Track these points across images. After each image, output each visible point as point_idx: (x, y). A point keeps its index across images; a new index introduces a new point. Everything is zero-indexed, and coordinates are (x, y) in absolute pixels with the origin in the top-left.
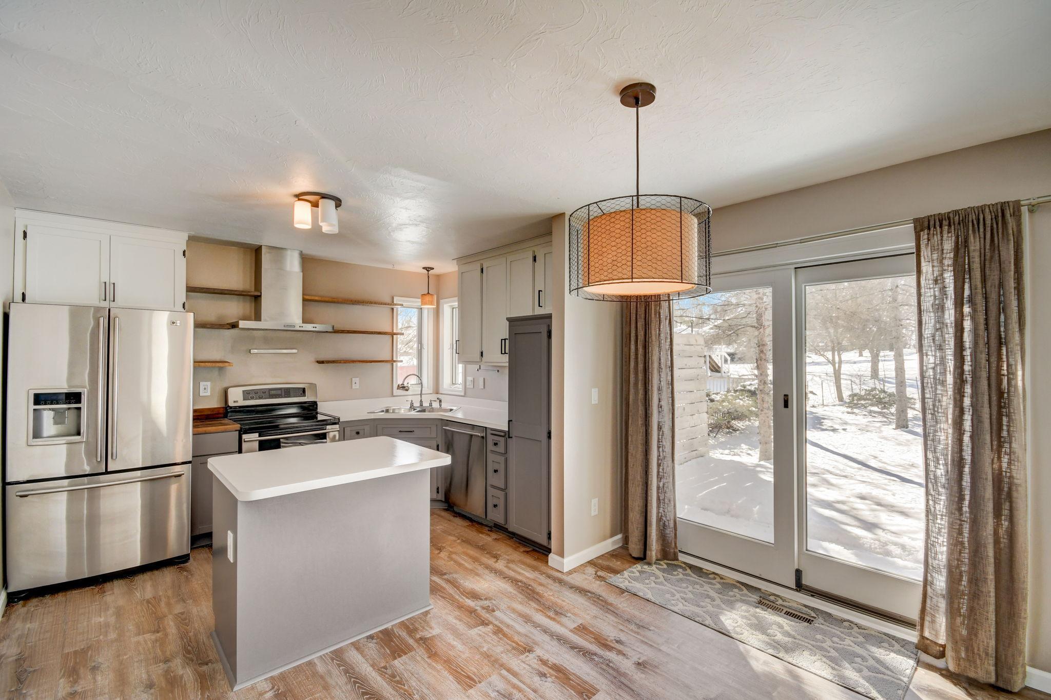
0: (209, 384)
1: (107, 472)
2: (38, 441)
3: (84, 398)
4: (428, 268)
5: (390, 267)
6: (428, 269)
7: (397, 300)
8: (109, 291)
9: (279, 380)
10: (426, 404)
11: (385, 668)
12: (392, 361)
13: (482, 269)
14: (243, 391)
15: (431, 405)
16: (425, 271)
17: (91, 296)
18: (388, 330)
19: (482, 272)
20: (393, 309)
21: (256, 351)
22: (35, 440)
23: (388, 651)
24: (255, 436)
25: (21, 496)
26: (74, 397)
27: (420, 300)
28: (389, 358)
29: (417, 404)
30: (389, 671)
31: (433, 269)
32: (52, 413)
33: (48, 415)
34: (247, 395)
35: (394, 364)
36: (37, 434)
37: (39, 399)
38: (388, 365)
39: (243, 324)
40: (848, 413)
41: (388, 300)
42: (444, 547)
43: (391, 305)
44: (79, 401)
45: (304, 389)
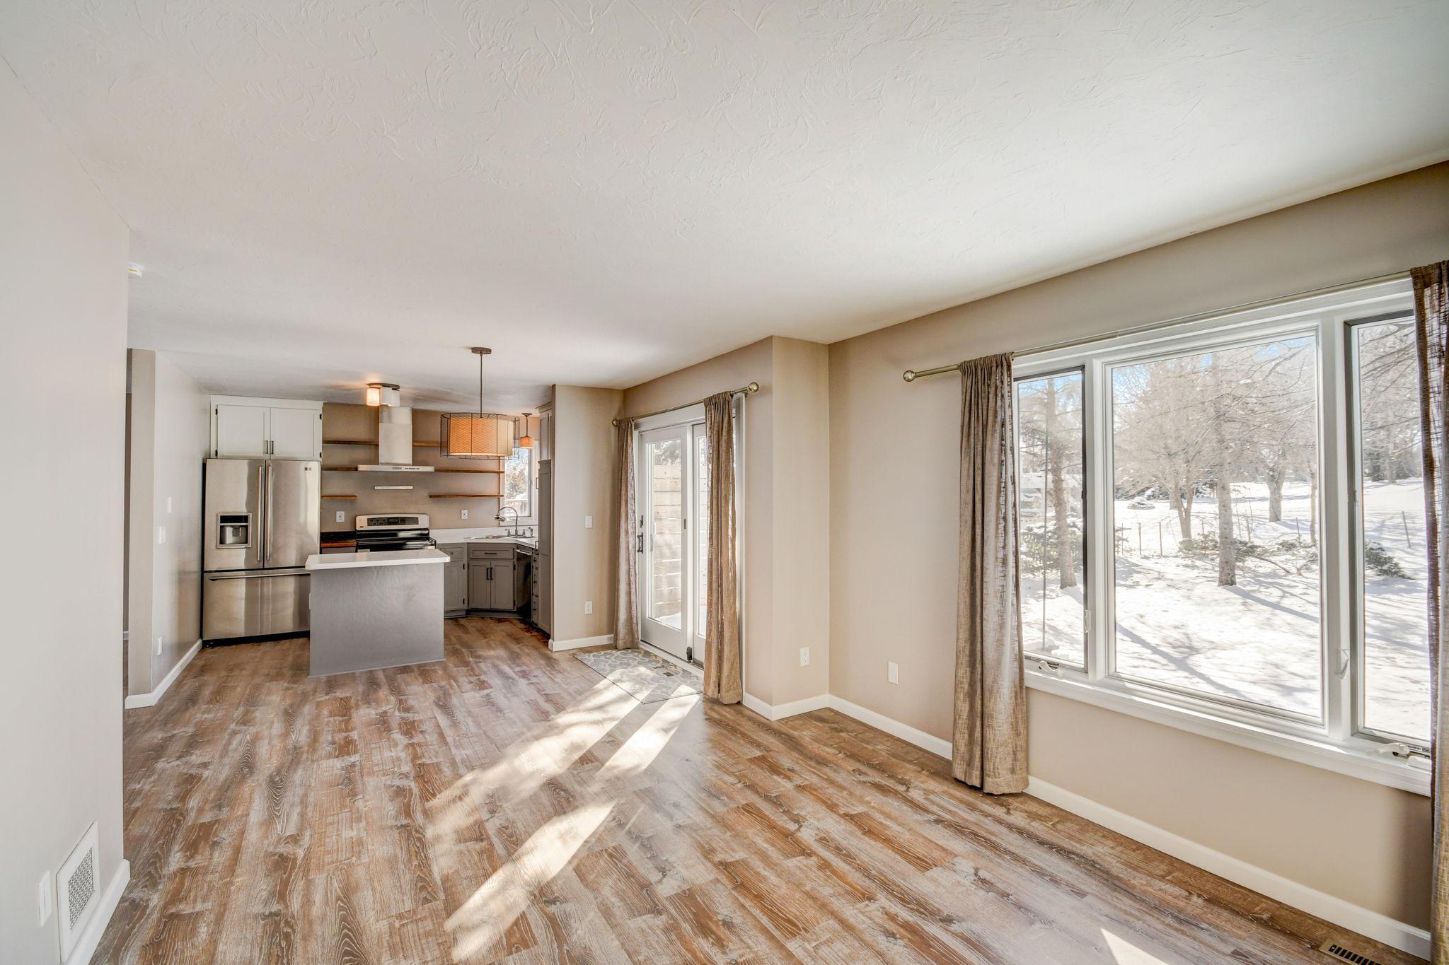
0: (343, 513)
1: (264, 569)
2: (223, 546)
3: (250, 519)
4: (528, 414)
8: (270, 447)
9: (398, 511)
10: (520, 533)
12: (498, 496)
14: (368, 519)
15: (524, 533)
16: (524, 417)
17: (258, 451)
18: (495, 469)
21: (379, 488)
22: (221, 545)
25: (213, 580)
26: (245, 519)
28: (496, 493)
29: (513, 532)
31: (531, 414)
32: (231, 529)
33: (229, 531)
34: (371, 522)
35: (501, 498)
36: (222, 541)
37: (225, 519)
38: (495, 500)
39: (362, 468)
40: (1187, 566)
44: (247, 521)
45: (417, 518)
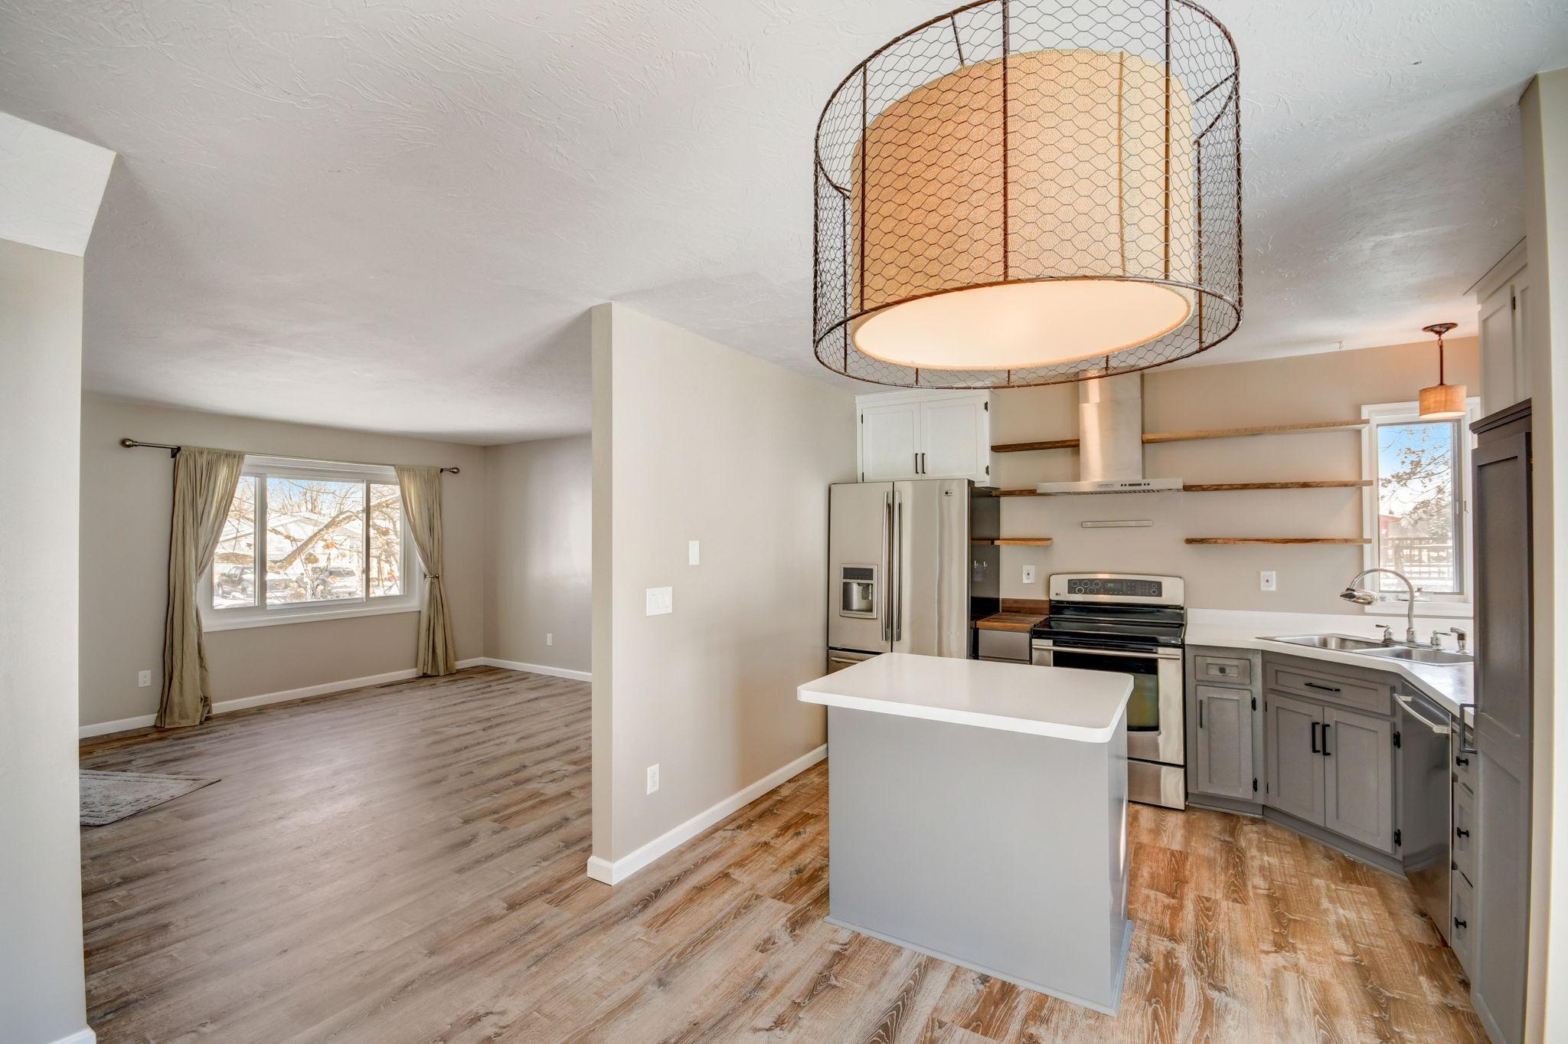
2: (847, 613)
3: (875, 575)
4: (1441, 325)
5: (1334, 348)
6: (1440, 329)
7: (1366, 412)
11: (941, 1025)
13: (1514, 300)
14: (1070, 581)
15: (1435, 642)
16: (1434, 337)
17: (907, 470)
18: (1349, 476)
19: (1514, 307)
20: (1359, 432)
22: (846, 611)
23: (975, 1010)
24: (1047, 644)
25: (837, 662)
26: (870, 574)
27: (1416, 404)
28: (1354, 534)
30: (938, 1033)
31: (1454, 325)
34: (1073, 586)
35: (1367, 547)
38: (1350, 550)
39: (1044, 488)
41: (1345, 414)
42: (1294, 949)
43: (1353, 426)
45: (1159, 584)
